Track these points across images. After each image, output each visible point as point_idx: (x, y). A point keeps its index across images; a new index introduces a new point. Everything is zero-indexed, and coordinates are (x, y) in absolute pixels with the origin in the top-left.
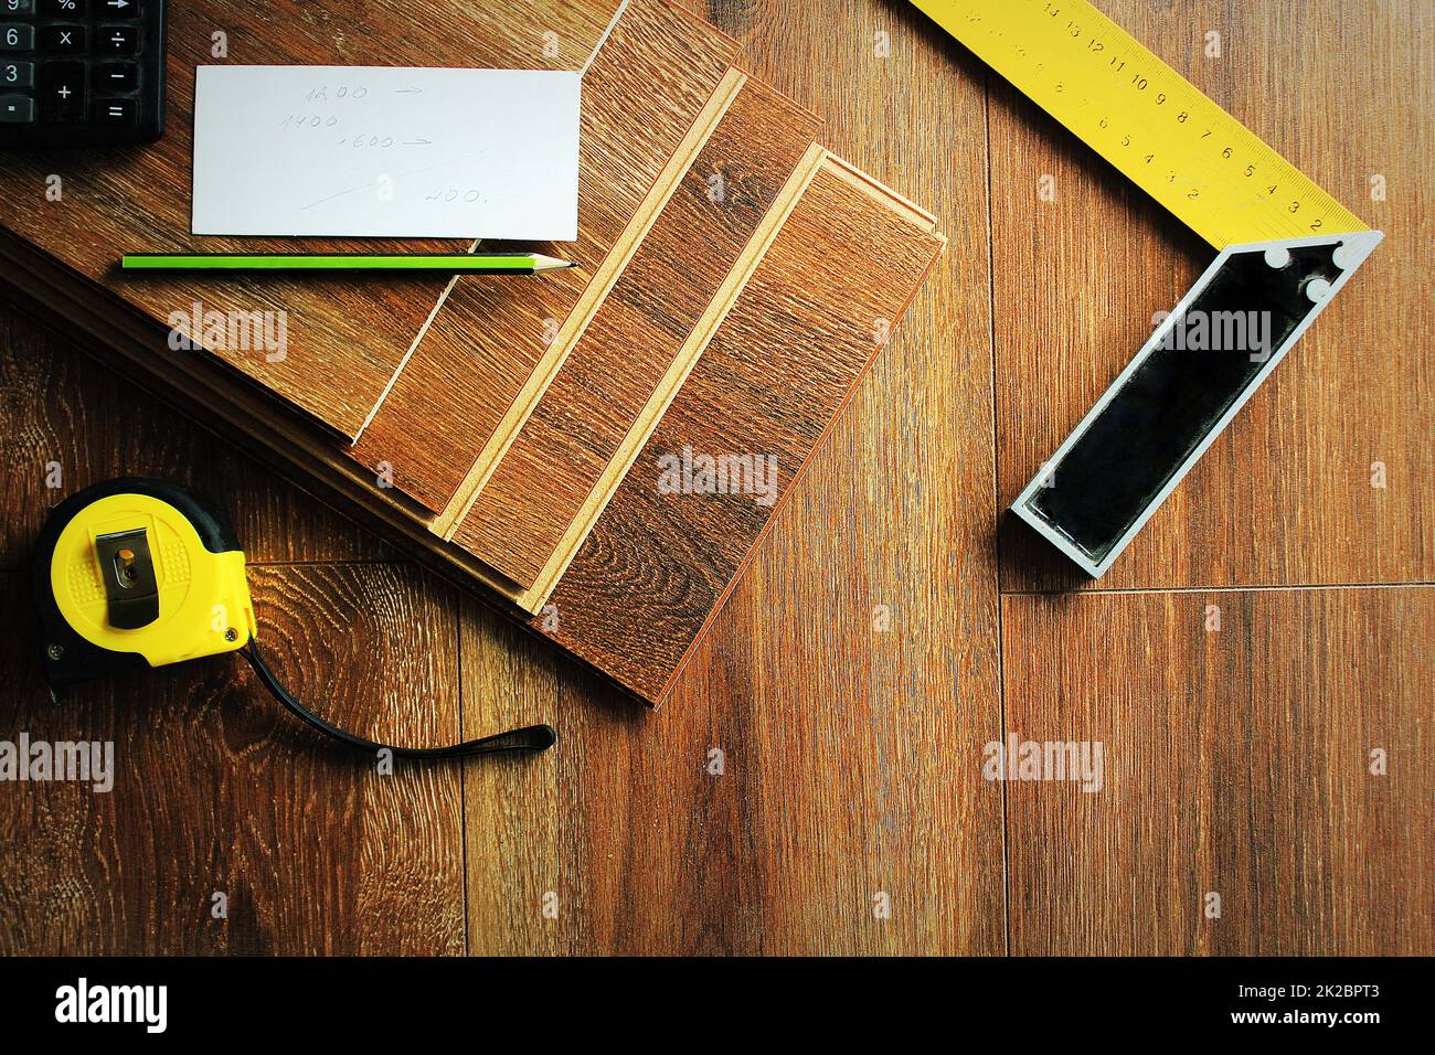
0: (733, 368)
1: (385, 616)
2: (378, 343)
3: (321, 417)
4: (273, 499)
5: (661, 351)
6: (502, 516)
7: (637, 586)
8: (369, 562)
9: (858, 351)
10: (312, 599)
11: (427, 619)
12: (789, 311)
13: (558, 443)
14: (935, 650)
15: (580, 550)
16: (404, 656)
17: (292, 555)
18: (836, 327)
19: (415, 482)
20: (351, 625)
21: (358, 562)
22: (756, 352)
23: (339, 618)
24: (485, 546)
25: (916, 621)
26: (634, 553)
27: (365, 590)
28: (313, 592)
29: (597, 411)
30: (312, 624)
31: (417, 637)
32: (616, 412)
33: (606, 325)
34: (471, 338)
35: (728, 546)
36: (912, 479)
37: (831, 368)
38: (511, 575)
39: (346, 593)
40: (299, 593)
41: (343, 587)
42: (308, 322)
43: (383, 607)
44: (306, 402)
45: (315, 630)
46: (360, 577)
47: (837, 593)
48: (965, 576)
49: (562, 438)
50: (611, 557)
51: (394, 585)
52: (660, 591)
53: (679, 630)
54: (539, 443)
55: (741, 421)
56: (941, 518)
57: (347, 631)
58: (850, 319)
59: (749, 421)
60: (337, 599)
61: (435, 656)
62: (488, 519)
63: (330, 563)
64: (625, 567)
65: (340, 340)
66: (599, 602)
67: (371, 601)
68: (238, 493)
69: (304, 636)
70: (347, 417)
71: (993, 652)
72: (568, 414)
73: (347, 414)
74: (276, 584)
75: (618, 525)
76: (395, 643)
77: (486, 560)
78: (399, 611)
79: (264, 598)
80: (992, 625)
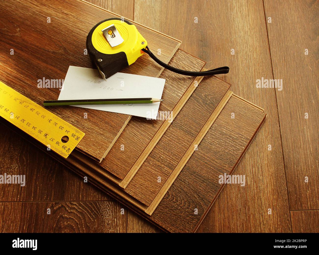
0: (209, 147)
1: (106, 216)
2: (108, 135)
3: (91, 155)
4: (77, 183)
5: (188, 141)
6: (142, 185)
7: (181, 207)
8: (102, 201)
9: (244, 142)
10: (85, 211)
11: (118, 217)
12: (224, 132)
13: (159, 165)
14: (271, 228)
15: (164, 196)
16: (111, 228)
17: (81, 199)
18: (238, 136)
19: (116, 171)
20: (96, 219)
21: (99, 201)
22: (216, 143)
23: (93, 217)
24: (136, 194)
25: (265, 219)
26: (180, 197)
27: (101, 209)
28: (85, 209)
29: (170, 157)
30: (84, 218)
31: (115, 223)
32: (175, 157)
33: (173, 134)
34: (133, 133)
35: (208, 196)
36: (261, 178)
37: (237, 147)
38: (144, 202)
39: (95, 209)
40: (82, 209)
41: (94, 208)
42: (89, 130)
43: (105, 214)
44: (87, 151)
45: (85, 221)
46: (99, 205)
47: (240, 210)
48: (279, 206)
49: (159, 164)
50: (174, 198)
51: (109, 208)
52: (188, 208)
53: (194, 220)
54: (153, 165)
55: (211, 161)
56: (270, 189)
57: (94, 220)
58: (242, 134)
59: (214, 161)
60: (92, 211)
61: (119, 228)
62: (137, 186)
63: (91, 201)
64: (178, 201)
65: (98, 134)
66: (170, 211)
67: (102, 212)
68: (67, 182)
69: (82, 222)
70: (99, 154)
71: (289, 228)
72: (162, 158)
73: (99, 153)
74: (75, 207)
75: (176, 189)
76: (108, 224)
77: (137, 198)
78: (110, 215)
79: (72, 211)
80: (288, 220)
